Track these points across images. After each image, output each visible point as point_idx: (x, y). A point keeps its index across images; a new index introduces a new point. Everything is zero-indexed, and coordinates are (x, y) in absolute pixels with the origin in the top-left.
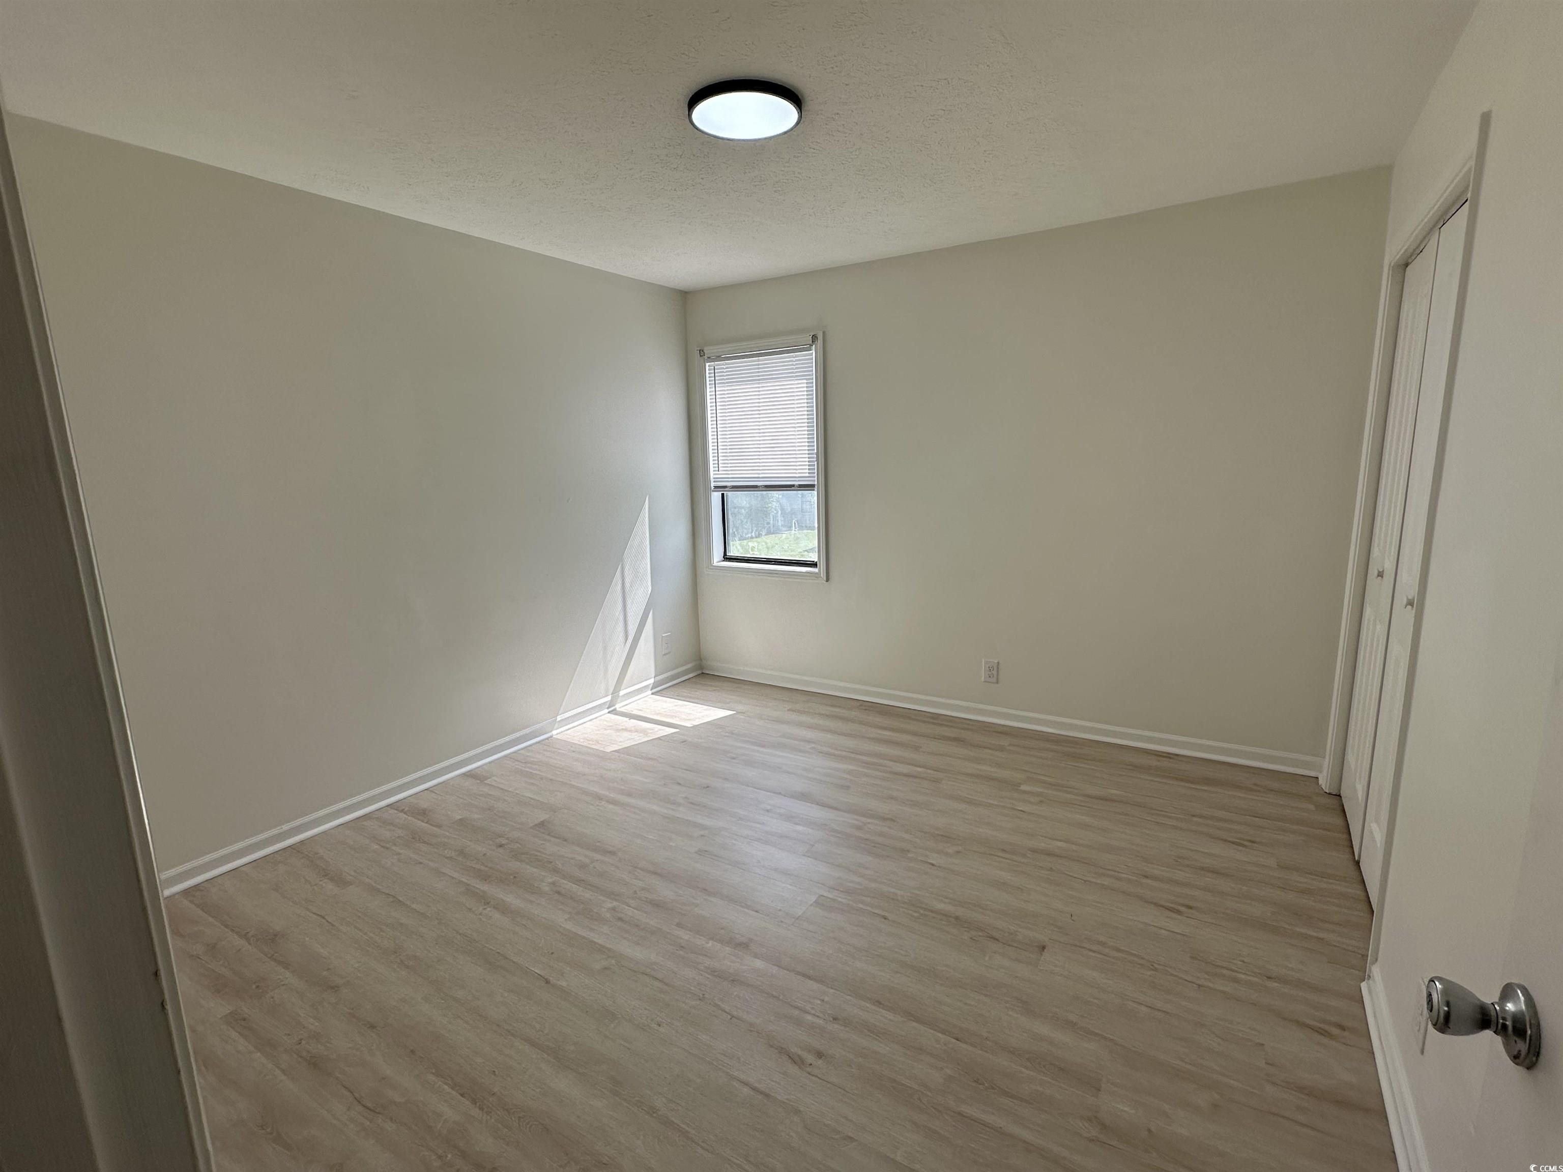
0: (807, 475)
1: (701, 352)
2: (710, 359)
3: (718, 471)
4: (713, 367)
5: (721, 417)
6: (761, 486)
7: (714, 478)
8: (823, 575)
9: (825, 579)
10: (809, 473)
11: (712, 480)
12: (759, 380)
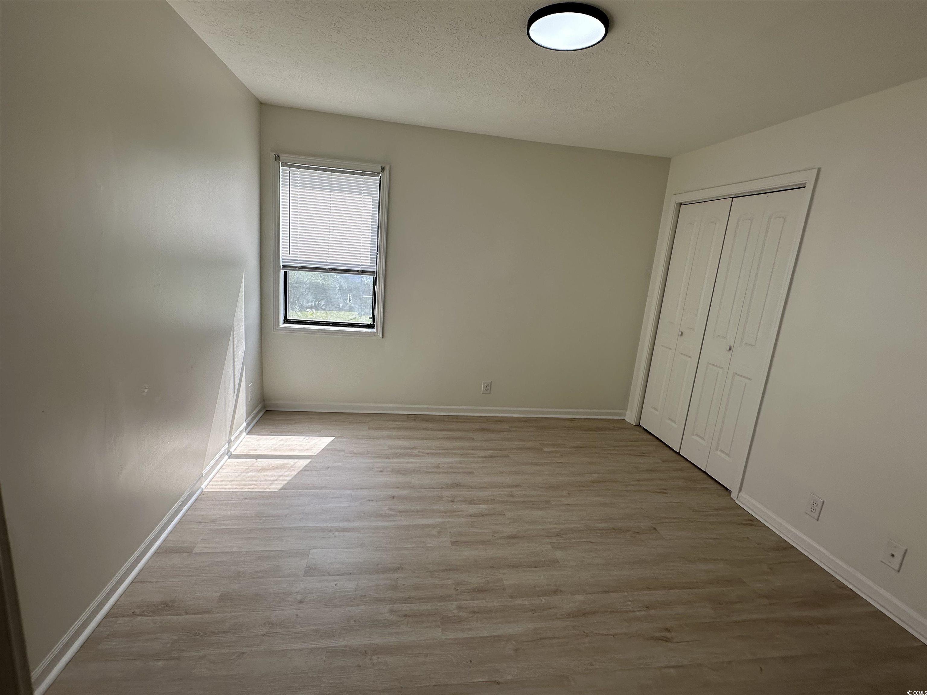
0: (369, 264)
1: (277, 158)
2: (285, 164)
3: (289, 254)
4: (288, 172)
5: (293, 212)
6: (329, 269)
7: (283, 259)
8: (380, 334)
9: (381, 336)
10: (371, 263)
11: (281, 260)
12: (331, 189)
